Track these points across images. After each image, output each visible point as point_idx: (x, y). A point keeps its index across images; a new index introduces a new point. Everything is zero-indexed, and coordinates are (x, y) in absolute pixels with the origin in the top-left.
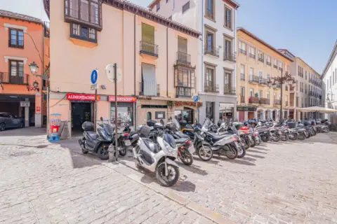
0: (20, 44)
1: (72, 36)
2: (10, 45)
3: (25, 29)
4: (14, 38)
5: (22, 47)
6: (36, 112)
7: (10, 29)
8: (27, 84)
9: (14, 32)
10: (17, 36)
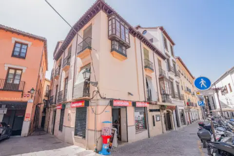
0: (22, 55)
1: (112, 50)
2: (13, 55)
3: (30, 43)
4: (17, 49)
5: (24, 58)
6: (26, 119)
7: (16, 42)
8: (22, 91)
9: (18, 45)
10: (21, 48)
